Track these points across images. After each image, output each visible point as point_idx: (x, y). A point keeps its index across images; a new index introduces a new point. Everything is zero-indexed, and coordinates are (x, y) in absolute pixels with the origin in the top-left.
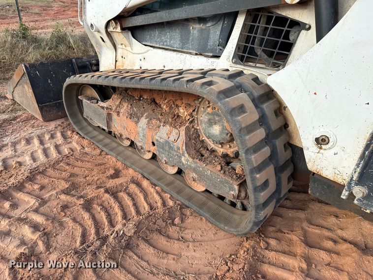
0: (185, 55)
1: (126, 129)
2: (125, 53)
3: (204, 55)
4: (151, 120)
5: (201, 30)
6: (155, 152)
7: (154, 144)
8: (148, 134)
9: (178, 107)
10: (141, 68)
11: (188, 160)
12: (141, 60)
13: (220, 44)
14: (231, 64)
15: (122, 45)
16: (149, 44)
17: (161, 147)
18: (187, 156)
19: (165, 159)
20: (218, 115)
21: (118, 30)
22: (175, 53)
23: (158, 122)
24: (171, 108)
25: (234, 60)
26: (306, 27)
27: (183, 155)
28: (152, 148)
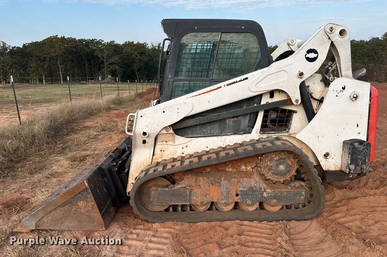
0: (224, 137)
1: (208, 196)
2: (165, 147)
3: (237, 134)
4: (229, 180)
5: (235, 121)
6: (239, 201)
7: (237, 195)
8: (232, 189)
9: (240, 167)
10: (183, 153)
11: (269, 193)
12: (183, 148)
13: (248, 126)
14: (259, 134)
15: (162, 142)
16: (191, 136)
17: (245, 194)
18: (269, 190)
19: (249, 202)
20: (283, 159)
21: (169, 132)
22: (216, 137)
23: (236, 179)
24: (236, 169)
25: (261, 133)
26: (295, 112)
27: (265, 191)
28: (236, 199)
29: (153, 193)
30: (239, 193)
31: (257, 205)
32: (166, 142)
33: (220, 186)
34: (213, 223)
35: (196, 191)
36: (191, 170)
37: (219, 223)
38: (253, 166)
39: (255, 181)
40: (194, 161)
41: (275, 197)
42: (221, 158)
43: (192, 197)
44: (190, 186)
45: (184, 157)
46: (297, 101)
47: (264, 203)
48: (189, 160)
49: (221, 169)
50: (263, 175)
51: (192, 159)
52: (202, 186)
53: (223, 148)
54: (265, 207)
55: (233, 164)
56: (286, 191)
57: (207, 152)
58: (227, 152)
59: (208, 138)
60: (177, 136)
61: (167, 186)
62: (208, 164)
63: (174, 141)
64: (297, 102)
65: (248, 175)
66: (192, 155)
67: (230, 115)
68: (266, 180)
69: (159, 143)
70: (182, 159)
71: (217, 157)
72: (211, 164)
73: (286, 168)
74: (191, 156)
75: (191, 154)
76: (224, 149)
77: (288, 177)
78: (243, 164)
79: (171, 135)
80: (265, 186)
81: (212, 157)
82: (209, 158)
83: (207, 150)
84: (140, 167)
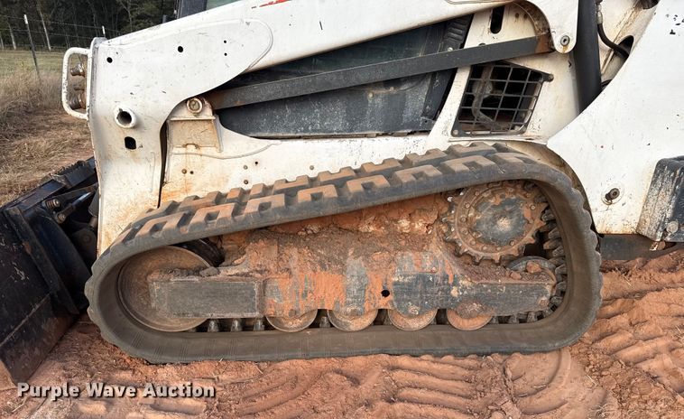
0: (359, 140)
1: (309, 295)
2: (194, 161)
3: (392, 135)
4: (368, 256)
5: (391, 96)
6: (389, 307)
7: (385, 293)
8: (375, 280)
9: (396, 221)
10: (246, 182)
11: (464, 288)
12: (246, 167)
13: (424, 114)
14: (450, 137)
15: (185, 146)
16: (266, 134)
17: (406, 290)
18: (465, 282)
19: (413, 309)
20: (510, 203)
21: (203, 117)
22: (337, 140)
23: (386, 255)
24: (387, 226)
25: (456, 132)
26: (548, 78)
27: (455, 284)
28: (383, 303)
29: (156, 287)
30: (391, 288)
31: (430, 317)
32: (197, 147)
33: (343, 271)
34: (321, 364)
35: (279, 282)
36: (266, 228)
37: (335, 363)
38: (431, 221)
39: (434, 260)
40: (273, 205)
41: (476, 299)
42: (349, 198)
43: (269, 299)
44: (261, 272)
45: (249, 191)
46: (566, 40)
47: (448, 312)
48: (259, 201)
49: (347, 226)
50: (454, 243)
51: (266, 199)
52: (296, 272)
53: (356, 171)
54: (450, 320)
55: (379, 215)
56: (507, 285)
57: (313, 182)
58: (367, 180)
59: (316, 141)
60: (227, 133)
61: (197, 272)
62: (315, 213)
63: (218, 144)
64: (566, 46)
65: (417, 243)
66: (271, 187)
67: (381, 76)
68: (459, 256)
69: (175, 150)
70: (242, 197)
71: (339, 193)
72: (322, 214)
73: (515, 227)
74: (266, 190)
75: (268, 184)
76: (359, 173)
77: (513, 250)
78: (406, 215)
79: (207, 126)
80: (457, 271)
81: (325, 195)
82: (315, 197)
83: (312, 174)
84: (126, 216)
